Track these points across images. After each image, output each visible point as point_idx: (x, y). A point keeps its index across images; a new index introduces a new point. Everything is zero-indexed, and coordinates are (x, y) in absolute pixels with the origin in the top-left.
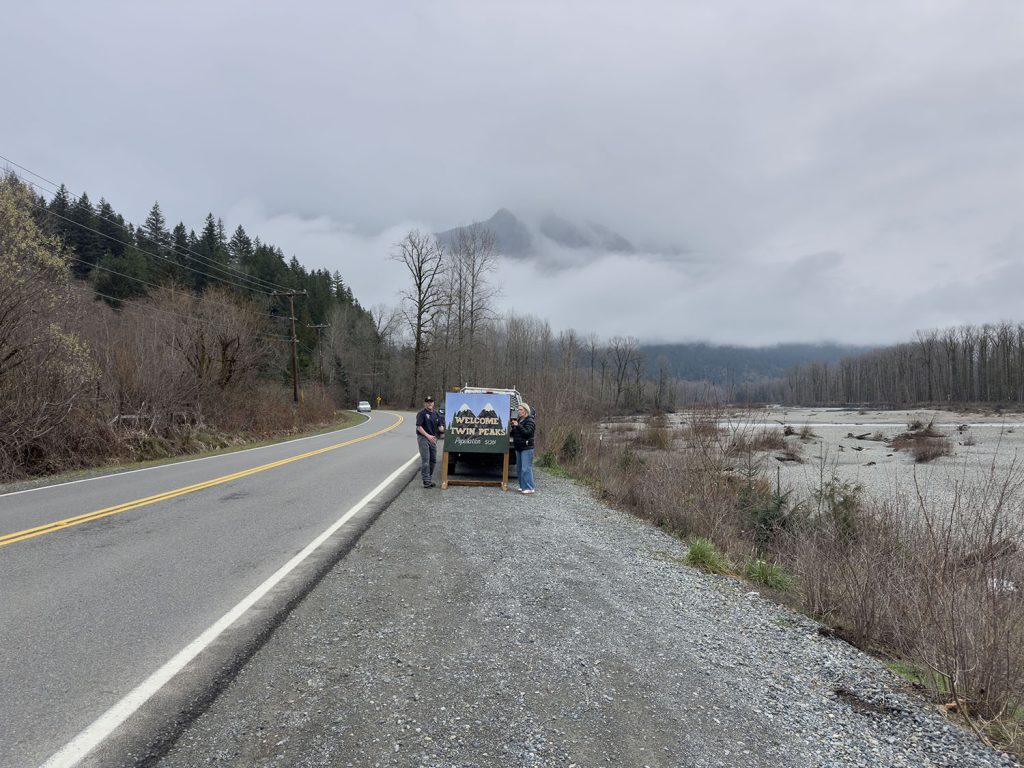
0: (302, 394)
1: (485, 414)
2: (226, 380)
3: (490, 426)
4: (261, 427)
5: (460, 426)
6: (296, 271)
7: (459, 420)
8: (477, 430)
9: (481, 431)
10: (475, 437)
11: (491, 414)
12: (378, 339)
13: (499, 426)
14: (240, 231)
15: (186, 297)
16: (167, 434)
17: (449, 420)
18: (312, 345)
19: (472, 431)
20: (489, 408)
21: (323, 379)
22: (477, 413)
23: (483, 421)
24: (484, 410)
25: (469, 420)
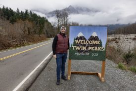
0: (41, 36)
1: (92, 38)
2: (29, 34)
3: (95, 45)
4: (35, 41)
5: (78, 45)
6: (39, 17)
7: (77, 42)
8: (87, 48)
9: (90, 48)
10: (86, 52)
11: (96, 39)
12: (52, 27)
13: (100, 45)
14: (31, 11)
15: (23, 22)
16: (20, 43)
17: (71, 42)
18: (42, 28)
19: (85, 48)
20: (94, 34)
21: (44, 33)
22: (87, 38)
23: (91, 42)
24: (92, 36)
25: (83, 42)
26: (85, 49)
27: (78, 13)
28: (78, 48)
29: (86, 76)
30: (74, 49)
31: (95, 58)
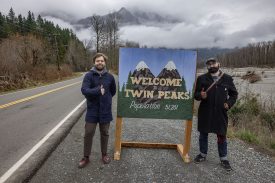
0: (61, 68)
1: (166, 74)
2: (35, 64)
3: (171, 88)
5: (136, 88)
6: (58, 29)
7: (135, 81)
8: (156, 93)
9: (161, 94)
10: (153, 101)
11: (174, 74)
12: (85, 50)
13: (182, 88)
14: (40, 16)
15: (22, 38)
16: (15, 82)
17: (122, 81)
18: (64, 52)
19: (150, 94)
20: (171, 66)
21: (68, 63)
23: (163, 82)
24: (165, 69)
25: (147, 81)
26: (152, 97)
27: (138, 23)
28: (137, 94)
29: (152, 152)
30: (127, 96)
31: (171, 115)
